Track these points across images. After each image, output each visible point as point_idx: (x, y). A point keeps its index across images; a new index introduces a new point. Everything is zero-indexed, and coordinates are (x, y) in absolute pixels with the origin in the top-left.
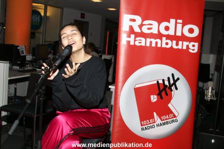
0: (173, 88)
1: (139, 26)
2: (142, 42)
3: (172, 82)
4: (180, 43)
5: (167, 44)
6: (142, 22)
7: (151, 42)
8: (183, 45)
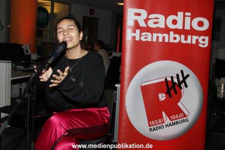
0: (183, 85)
1: (144, 20)
2: (148, 37)
3: (181, 79)
4: (189, 37)
5: (175, 38)
6: (148, 16)
7: (158, 37)
8: (192, 40)
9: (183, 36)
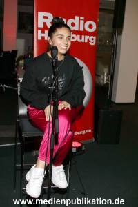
4: (83, 37)
5: (73, 38)
8: (85, 39)
9: (79, 36)
